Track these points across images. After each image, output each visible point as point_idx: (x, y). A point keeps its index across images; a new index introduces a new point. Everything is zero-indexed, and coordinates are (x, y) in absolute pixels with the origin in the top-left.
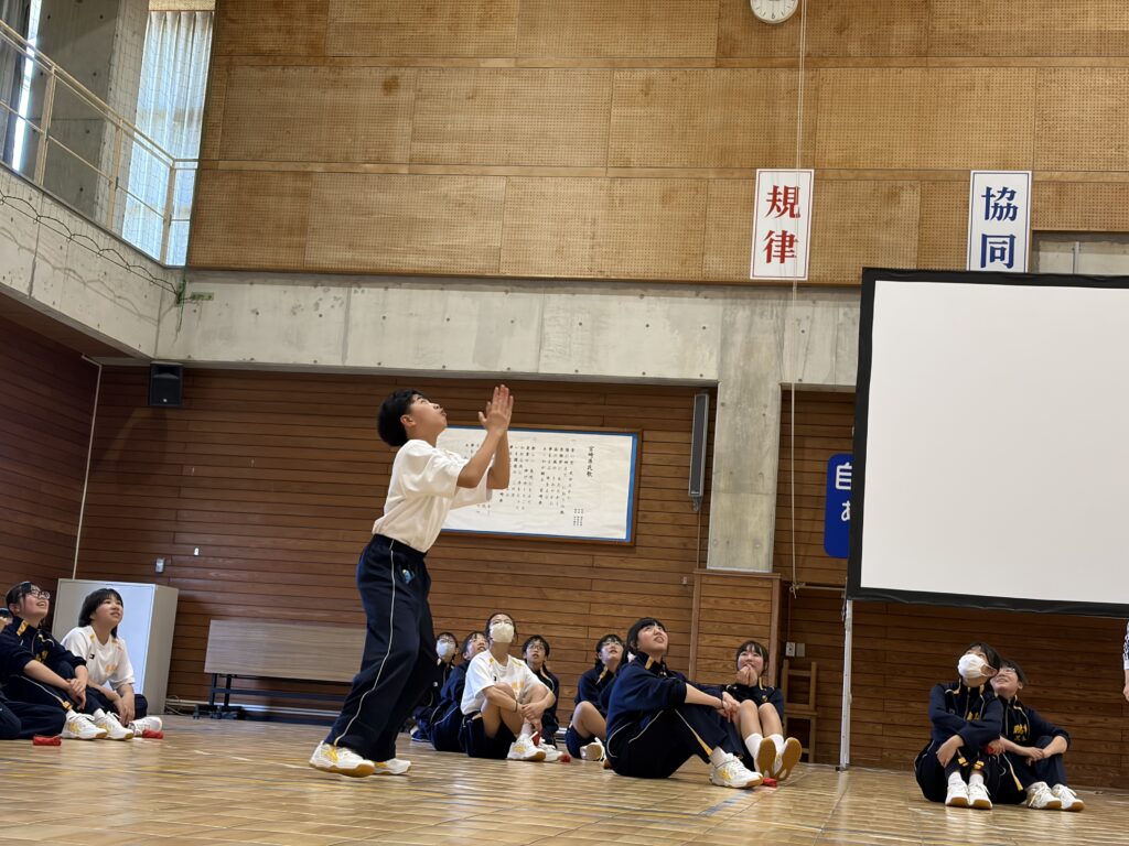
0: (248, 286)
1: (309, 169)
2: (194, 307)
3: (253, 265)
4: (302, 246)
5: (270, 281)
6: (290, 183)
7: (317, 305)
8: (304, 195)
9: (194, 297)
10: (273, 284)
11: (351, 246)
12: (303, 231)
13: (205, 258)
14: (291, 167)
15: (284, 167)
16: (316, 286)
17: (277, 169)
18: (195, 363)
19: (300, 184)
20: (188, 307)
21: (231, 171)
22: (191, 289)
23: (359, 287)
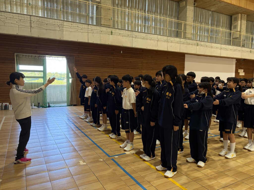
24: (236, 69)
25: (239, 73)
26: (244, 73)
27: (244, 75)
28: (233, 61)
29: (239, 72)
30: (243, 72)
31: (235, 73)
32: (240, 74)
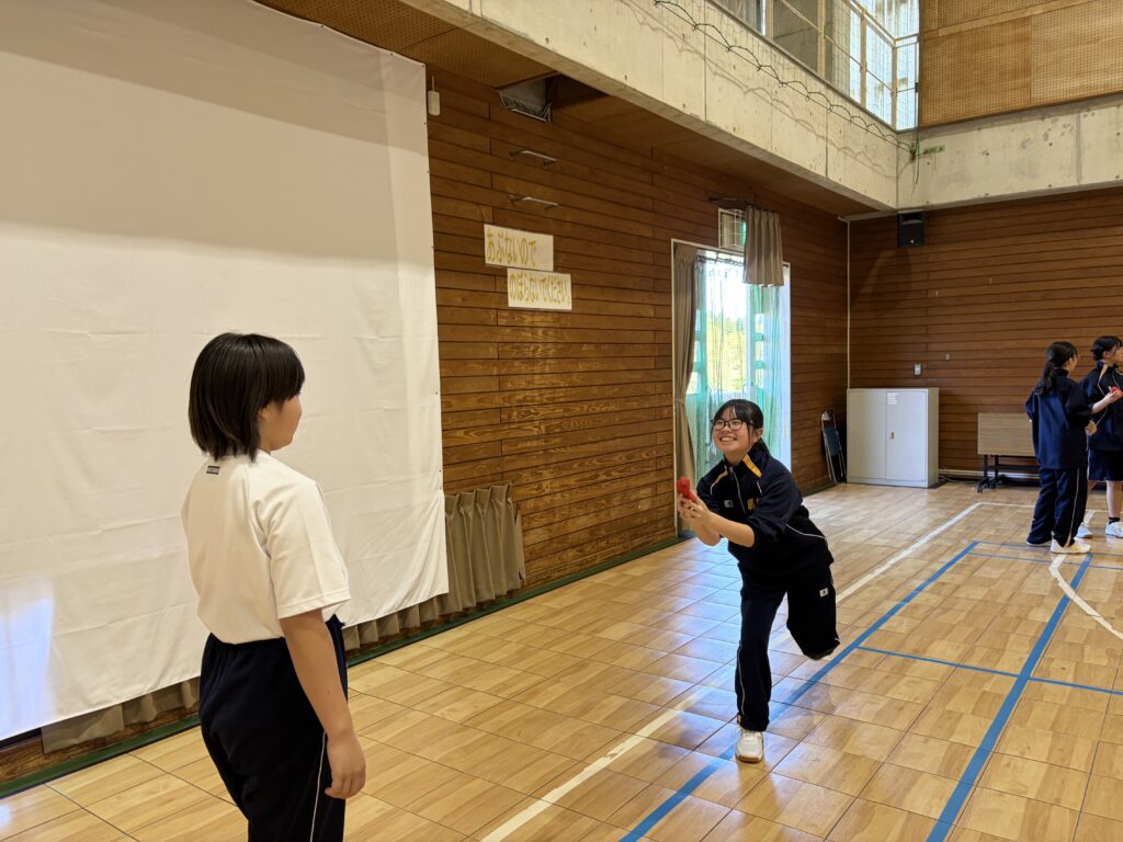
0: (976, 132)
1: (1028, 14)
2: (928, 160)
3: (981, 113)
4: (1028, 86)
5: (996, 123)
6: (1010, 33)
7: (1046, 136)
8: (1024, 39)
9: (926, 152)
10: (1000, 125)
11: (1078, 74)
12: (1027, 72)
13: (933, 117)
14: (1008, 17)
15: (1001, 19)
16: (1043, 119)
17: (995, 22)
18: (933, 206)
19: (1020, 30)
20: (922, 161)
21: (951, 36)
22: (924, 145)
23: (1089, 110)
24: (437, 215)
25: (500, 274)
26: (567, 277)
27: (567, 305)
28: (379, 86)
29: (492, 258)
30: (558, 268)
31: (439, 269)
32: (512, 288)
